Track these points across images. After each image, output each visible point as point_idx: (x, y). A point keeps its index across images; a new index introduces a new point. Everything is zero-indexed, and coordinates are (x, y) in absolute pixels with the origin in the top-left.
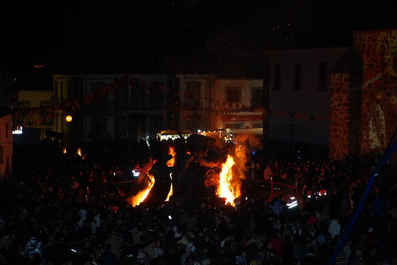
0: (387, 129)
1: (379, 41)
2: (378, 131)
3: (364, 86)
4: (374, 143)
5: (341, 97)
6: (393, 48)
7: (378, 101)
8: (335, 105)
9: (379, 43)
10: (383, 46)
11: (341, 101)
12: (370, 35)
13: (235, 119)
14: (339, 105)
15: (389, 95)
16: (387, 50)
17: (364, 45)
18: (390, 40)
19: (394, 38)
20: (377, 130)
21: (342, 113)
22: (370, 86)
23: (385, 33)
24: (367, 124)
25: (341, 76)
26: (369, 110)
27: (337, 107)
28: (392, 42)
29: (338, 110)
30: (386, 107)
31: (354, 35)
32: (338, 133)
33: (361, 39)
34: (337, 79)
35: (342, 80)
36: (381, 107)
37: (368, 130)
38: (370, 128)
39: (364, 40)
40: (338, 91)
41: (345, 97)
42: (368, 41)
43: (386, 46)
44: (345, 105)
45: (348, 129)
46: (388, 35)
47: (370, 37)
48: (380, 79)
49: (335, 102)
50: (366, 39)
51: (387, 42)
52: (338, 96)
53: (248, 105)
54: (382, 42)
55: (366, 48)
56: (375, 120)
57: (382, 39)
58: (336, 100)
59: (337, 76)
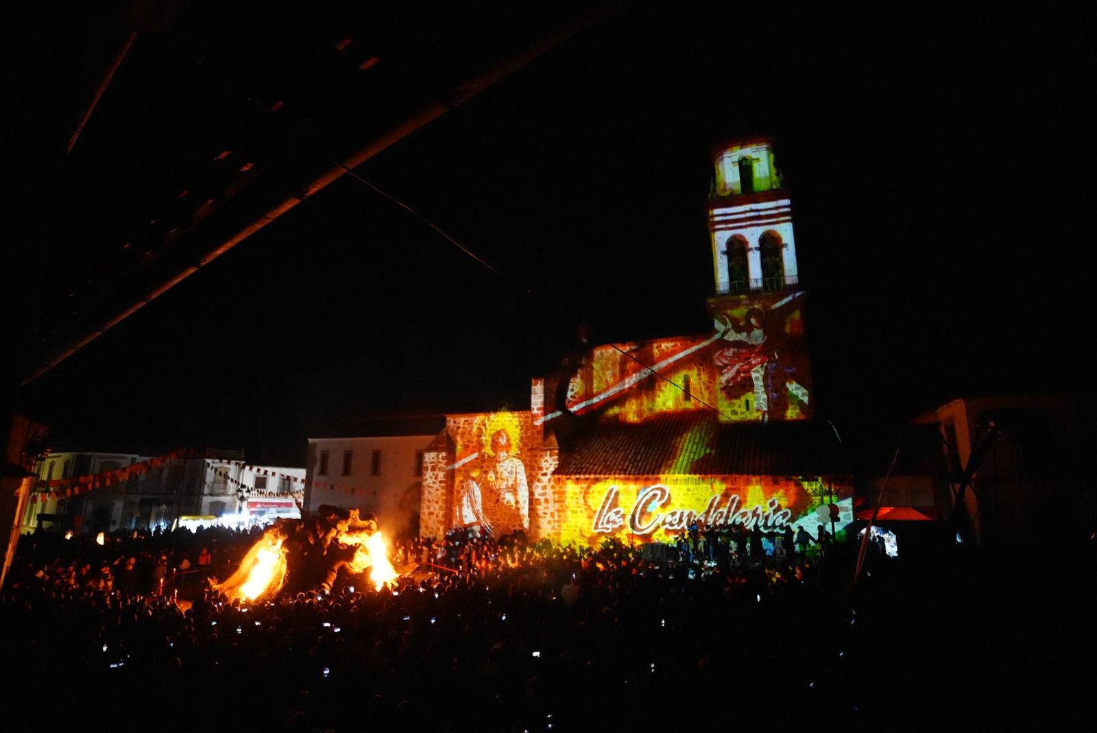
0: (483, 504)
1: (476, 424)
2: (473, 507)
3: (458, 465)
4: (468, 518)
5: (437, 475)
6: (491, 430)
7: (473, 479)
8: (430, 483)
9: (476, 426)
10: (480, 429)
11: (436, 478)
12: (466, 419)
13: (260, 506)
14: (434, 483)
15: (486, 472)
16: (484, 431)
17: (459, 428)
18: (487, 422)
19: (493, 421)
20: (472, 503)
21: (437, 490)
22: (465, 465)
23: (484, 417)
24: (460, 500)
25: (438, 455)
26: (463, 488)
27: (432, 485)
28: (490, 425)
29: (433, 487)
30: (483, 484)
31: (448, 419)
32: (432, 510)
33: (455, 422)
34: (433, 458)
35: (439, 458)
36: (478, 484)
37: (461, 506)
38: (463, 505)
39: (459, 423)
40: (433, 469)
41: (441, 475)
42: (464, 424)
43: (483, 428)
44: (441, 482)
45: (444, 505)
46: (486, 419)
47: (465, 421)
48: (476, 458)
49: (429, 479)
50: (461, 423)
51: (484, 425)
52: (433, 474)
53: (275, 491)
54: (479, 425)
55: (460, 431)
56: (470, 497)
57: (480, 422)
58: (431, 477)
59: (433, 454)
